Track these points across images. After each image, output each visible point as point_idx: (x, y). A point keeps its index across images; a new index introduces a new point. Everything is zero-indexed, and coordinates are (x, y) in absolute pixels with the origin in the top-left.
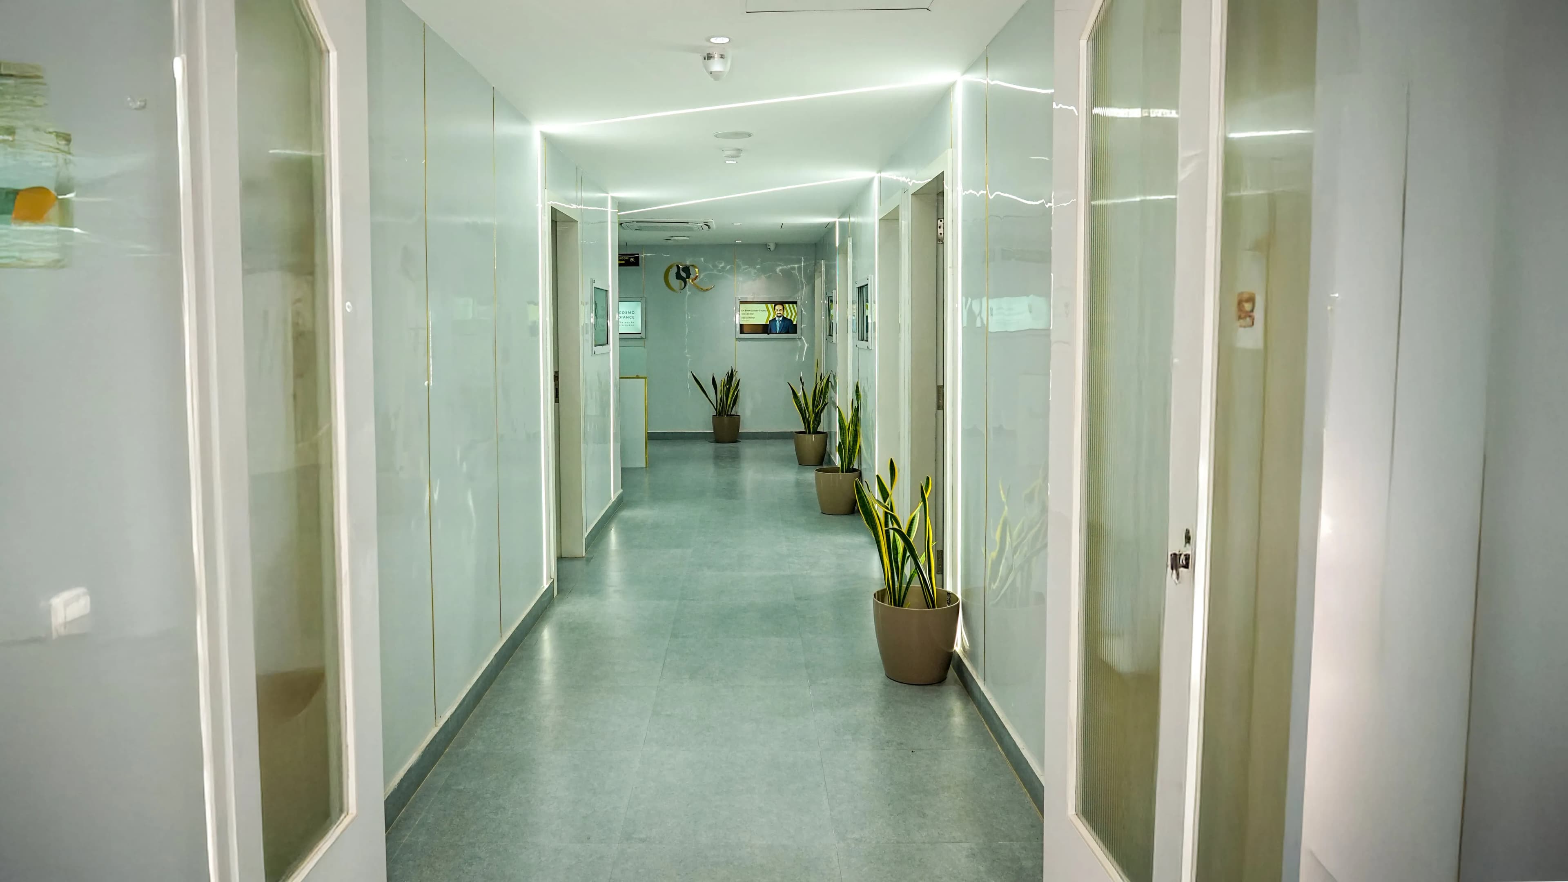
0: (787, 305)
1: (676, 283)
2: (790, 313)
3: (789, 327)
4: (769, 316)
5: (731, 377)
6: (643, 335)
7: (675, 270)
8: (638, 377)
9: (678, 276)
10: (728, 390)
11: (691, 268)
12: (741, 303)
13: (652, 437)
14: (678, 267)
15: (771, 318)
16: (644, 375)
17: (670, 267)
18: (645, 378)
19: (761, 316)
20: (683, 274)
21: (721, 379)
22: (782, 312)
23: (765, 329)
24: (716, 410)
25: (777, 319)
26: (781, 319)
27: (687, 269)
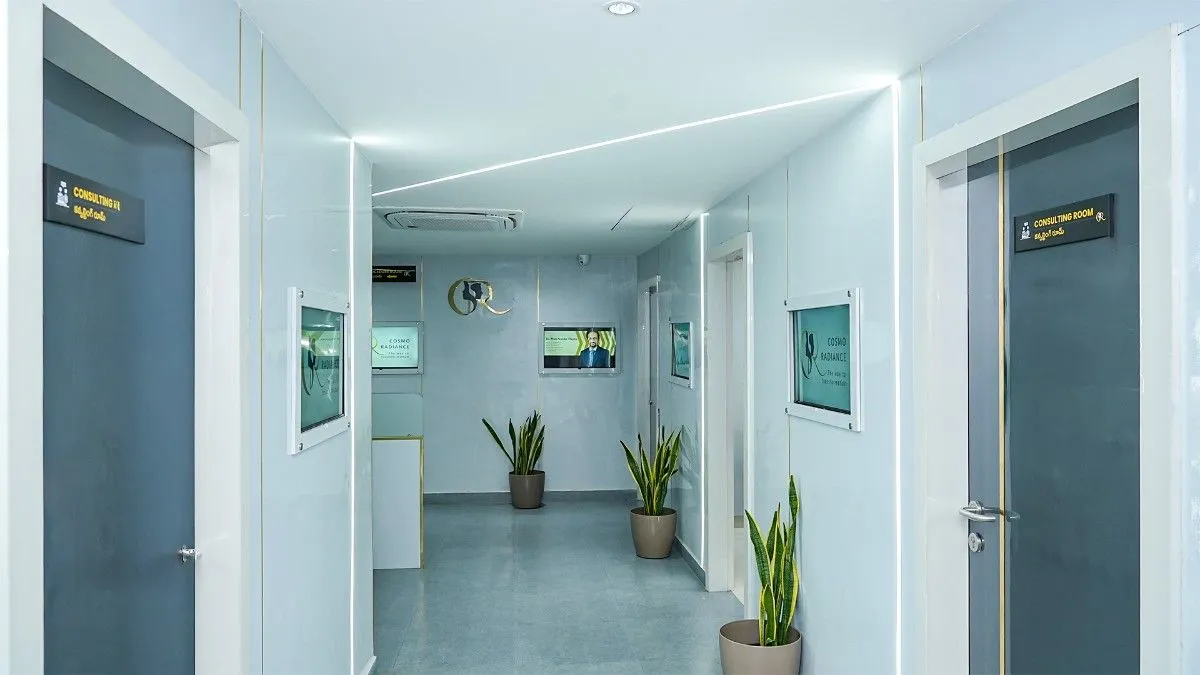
0: (602, 332)
1: (462, 304)
2: (609, 342)
3: (603, 360)
4: (581, 345)
5: (533, 423)
6: (420, 370)
7: (462, 287)
8: (409, 437)
9: (466, 296)
10: (530, 440)
11: (483, 286)
12: (546, 329)
13: (430, 502)
14: (466, 284)
15: (583, 349)
16: (419, 434)
17: (457, 283)
18: (421, 438)
19: (569, 345)
20: (474, 294)
21: (520, 425)
22: (596, 341)
23: (573, 362)
24: (514, 465)
25: (591, 349)
26: (595, 349)
27: (477, 287)
